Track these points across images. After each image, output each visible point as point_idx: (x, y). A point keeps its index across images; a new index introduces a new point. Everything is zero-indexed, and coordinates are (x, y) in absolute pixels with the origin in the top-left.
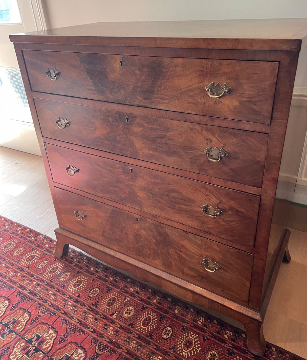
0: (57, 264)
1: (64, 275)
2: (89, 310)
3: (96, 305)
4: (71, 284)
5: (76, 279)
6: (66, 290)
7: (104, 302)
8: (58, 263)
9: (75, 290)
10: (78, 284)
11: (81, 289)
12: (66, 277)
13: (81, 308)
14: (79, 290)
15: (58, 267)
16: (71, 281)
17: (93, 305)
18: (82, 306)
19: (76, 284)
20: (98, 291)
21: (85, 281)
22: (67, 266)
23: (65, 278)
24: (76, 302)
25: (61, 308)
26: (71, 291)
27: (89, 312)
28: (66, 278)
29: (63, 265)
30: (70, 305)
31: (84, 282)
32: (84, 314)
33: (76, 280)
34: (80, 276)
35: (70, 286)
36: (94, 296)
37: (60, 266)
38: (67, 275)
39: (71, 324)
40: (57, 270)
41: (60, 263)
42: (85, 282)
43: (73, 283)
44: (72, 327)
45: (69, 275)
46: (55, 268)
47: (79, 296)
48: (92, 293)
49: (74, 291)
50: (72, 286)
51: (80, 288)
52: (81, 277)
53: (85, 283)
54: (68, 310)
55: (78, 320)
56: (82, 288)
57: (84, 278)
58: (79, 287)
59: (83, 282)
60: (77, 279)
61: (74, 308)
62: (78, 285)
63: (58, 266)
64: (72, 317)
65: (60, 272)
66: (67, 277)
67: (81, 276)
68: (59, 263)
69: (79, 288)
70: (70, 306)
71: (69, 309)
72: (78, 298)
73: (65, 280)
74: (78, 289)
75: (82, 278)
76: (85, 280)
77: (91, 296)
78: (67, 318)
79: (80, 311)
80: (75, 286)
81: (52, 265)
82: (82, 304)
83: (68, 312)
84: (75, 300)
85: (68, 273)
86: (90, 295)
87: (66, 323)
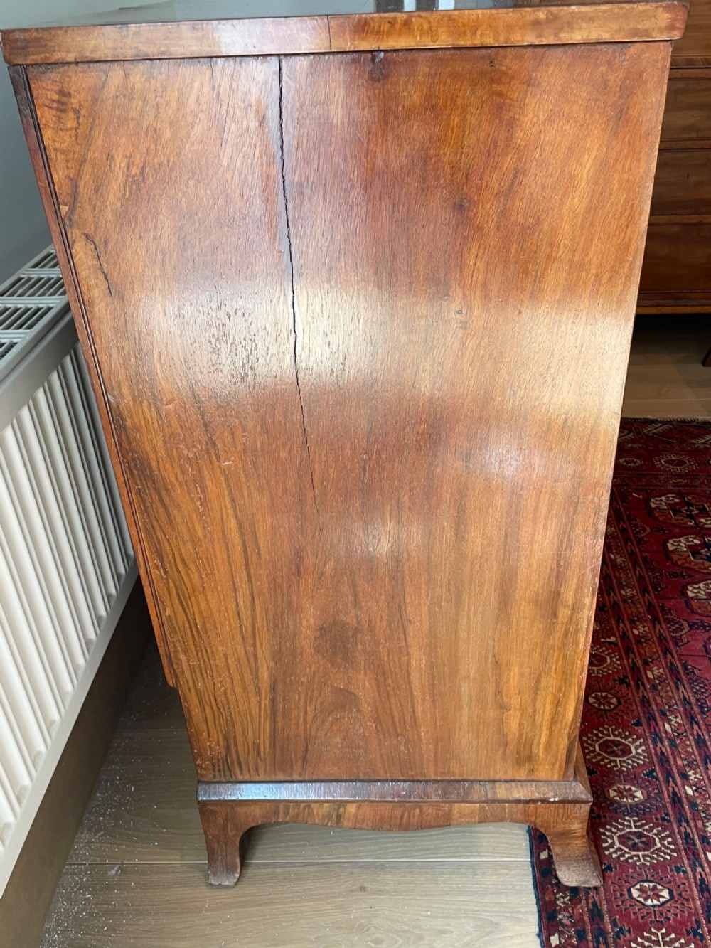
0: (615, 852)
1: (625, 800)
2: (643, 684)
3: (623, 680)
4: (628, 764)
5: (610, 763)
6: (652, 762)
7: (603, 671)
8: (611, 850)
9: (634, 741)
10: (615, 748)
11: (620, 730)
12: (625, 790)
13: (655, 700)
14: (627, 733)
15: (619, 837)
16: (625, 769)
17: (628, 685)
18: (648, 702)
19: (620, 753)
20: (593, 695)
21: (594, 738)
22: (599, 817)
23: (630, 789)
24: (655, 719)
25: (692, 735)
26: (643, 748)
27: (646, 681)
28: (627, 787)
29: (602, 830)
30: (670, 725)
31: (601, 738)
32: (660, 688)
33: (611, 761)
34: (594, 760)
35: (636, 760)
36: (610, 696)
37: (612, 838)
38: (619, 792)
39: (696, 693)
40: (630, 833)
41: (604, 845)
42: (597, 735)
43: (624, 761)
44: (698, 688)
45: (616, 788)
46: (630, 843)
47: (638, 724)
48: (610, 704)
49: (638, 743)
50: (634, 757)
51: (620, 735)
52: (595, 757)
53: (600, 735)
54: (682, 719)
55: (678, 689)
56: (616, 733)
57: (591, 748)
58: (619, 739)
59: (601, 741)
60: (606, 761)
61: (668, 713)
62: (617, 744)
63: (617, 845)
64: (686, 702)
65: (627, 818)
66: (622, 787)
67: (592, 758)
68: (607, 849)
69: (622, 738)
70: (673, 722)
71: (678, 720)
72: (644, 721)
73: (634, 785)
74: (626, 738)
75: (594, 751)
76: (592, 741)
77: (614, 701)
78: (696, 709)
79: (661, 697)
80: (626, 751)
81: (630, 861)
82: (647, 705)
83: (684, 717)
84: (652, 723)
85: (612, 794)
86: (616, 703)
87: (706, 703)
